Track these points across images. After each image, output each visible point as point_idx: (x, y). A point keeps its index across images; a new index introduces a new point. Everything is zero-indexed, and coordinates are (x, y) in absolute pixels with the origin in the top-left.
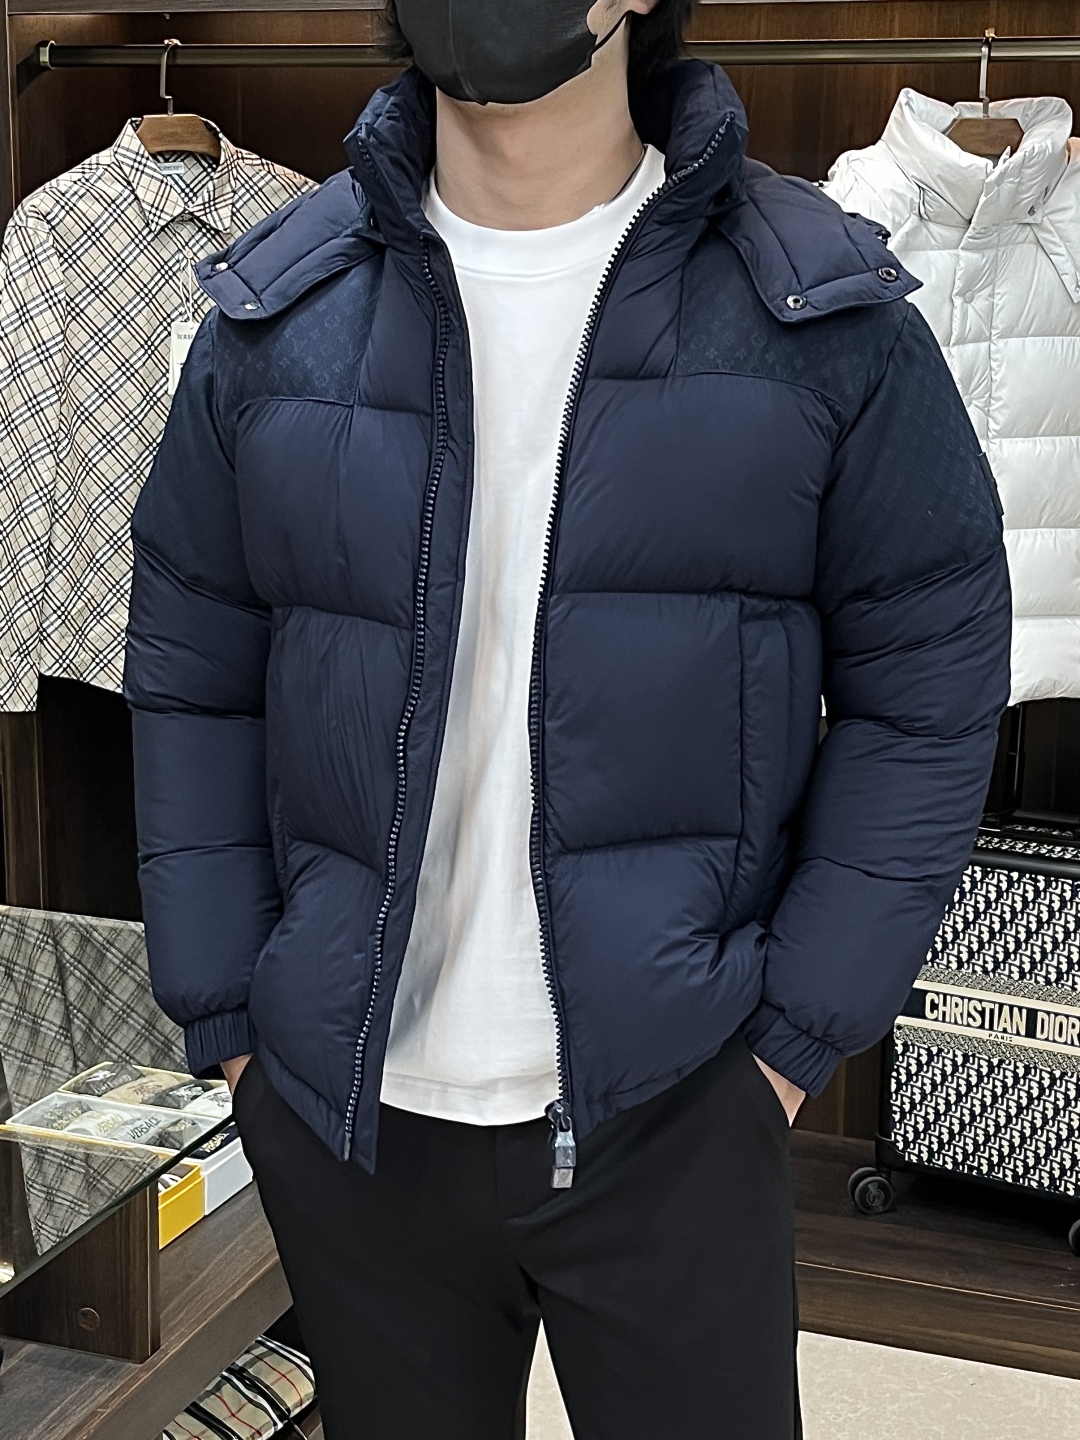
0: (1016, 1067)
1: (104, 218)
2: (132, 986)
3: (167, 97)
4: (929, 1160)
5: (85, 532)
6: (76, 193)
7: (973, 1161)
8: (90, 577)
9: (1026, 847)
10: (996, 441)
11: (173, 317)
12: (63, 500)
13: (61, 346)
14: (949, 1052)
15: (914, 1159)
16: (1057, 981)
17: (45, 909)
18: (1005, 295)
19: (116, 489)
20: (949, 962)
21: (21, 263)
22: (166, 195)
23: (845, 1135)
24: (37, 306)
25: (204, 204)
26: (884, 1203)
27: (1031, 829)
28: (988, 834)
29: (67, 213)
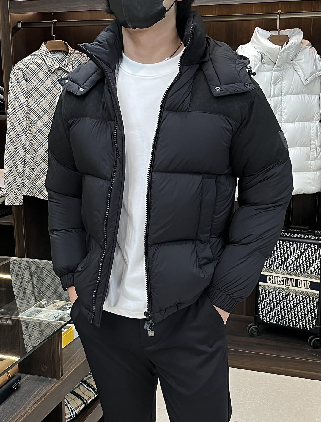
0: (293, 295)
1: (37, 69)
2: (51, 279)
3: (54, 36)
4: (269, 321)
5: (34, 156)
6: (29, 63)
7: (281, 321)
8: (36, 168)
9: (294, 235)
10: (284, 124)
11: (57, 96)
12: (28, 147)
13: (26, 105)
14: (274, 292)
15: (265, 321)
16: (303, 272)
17: (26, 258)
18: (285, 84)
19: (42, 144)
20: (274, 267)
21: (15, 82)
22: (54, 63)
23: (246, 315)
24: (20, 94)
25: (64, 65)
26: (257, 333)
27: (295, 230)
28: (283, 232)
29: (27, 68)
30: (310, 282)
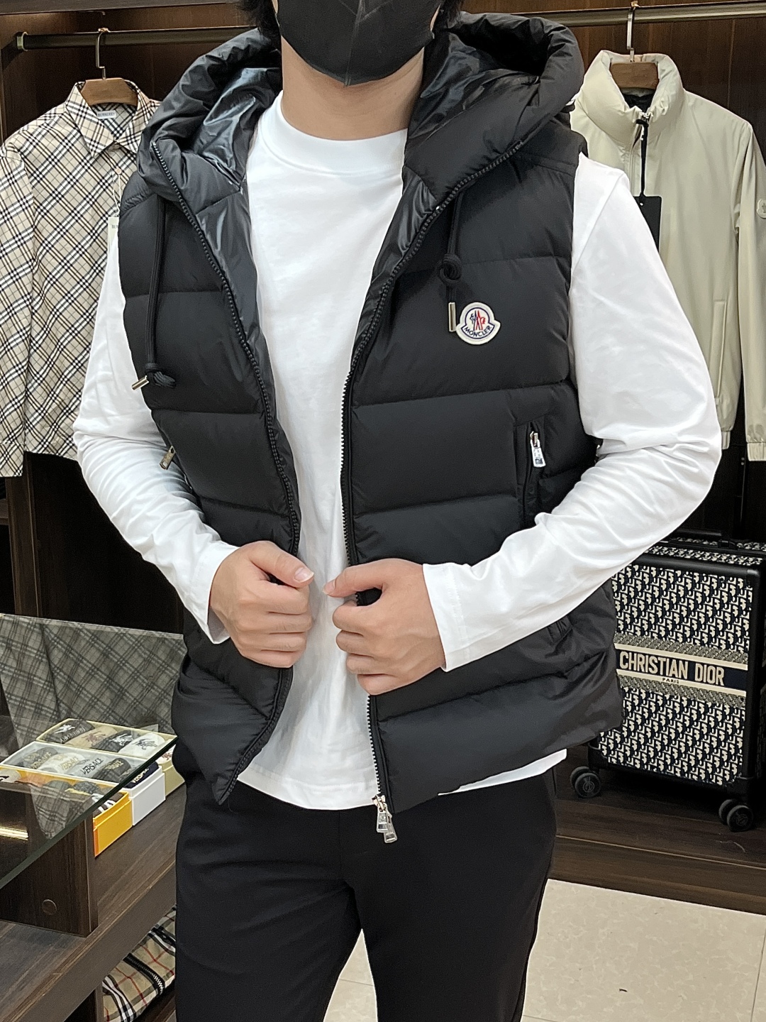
0: (682, 700)
1: (60, 149)
3: (101, 67)
4: (624, 762)
5: (56, 358)
6: (40, 133)
7: (654, 763)
9: (686, 553)
11: (109, 213)
12: (39, 337)
13: (31, 235)
14: (636, 691)
15: (614, 761)
16: (708, 643)
17: (40, 616)
19: (75, 330)
20: (635, 631)
21: (3, 181)
22: (100, 132)
24: (15, 209)
25: (127, 137)
26: (595, 791)
27: (689, 540)
29: (35, 147)
30: (723, 667)
